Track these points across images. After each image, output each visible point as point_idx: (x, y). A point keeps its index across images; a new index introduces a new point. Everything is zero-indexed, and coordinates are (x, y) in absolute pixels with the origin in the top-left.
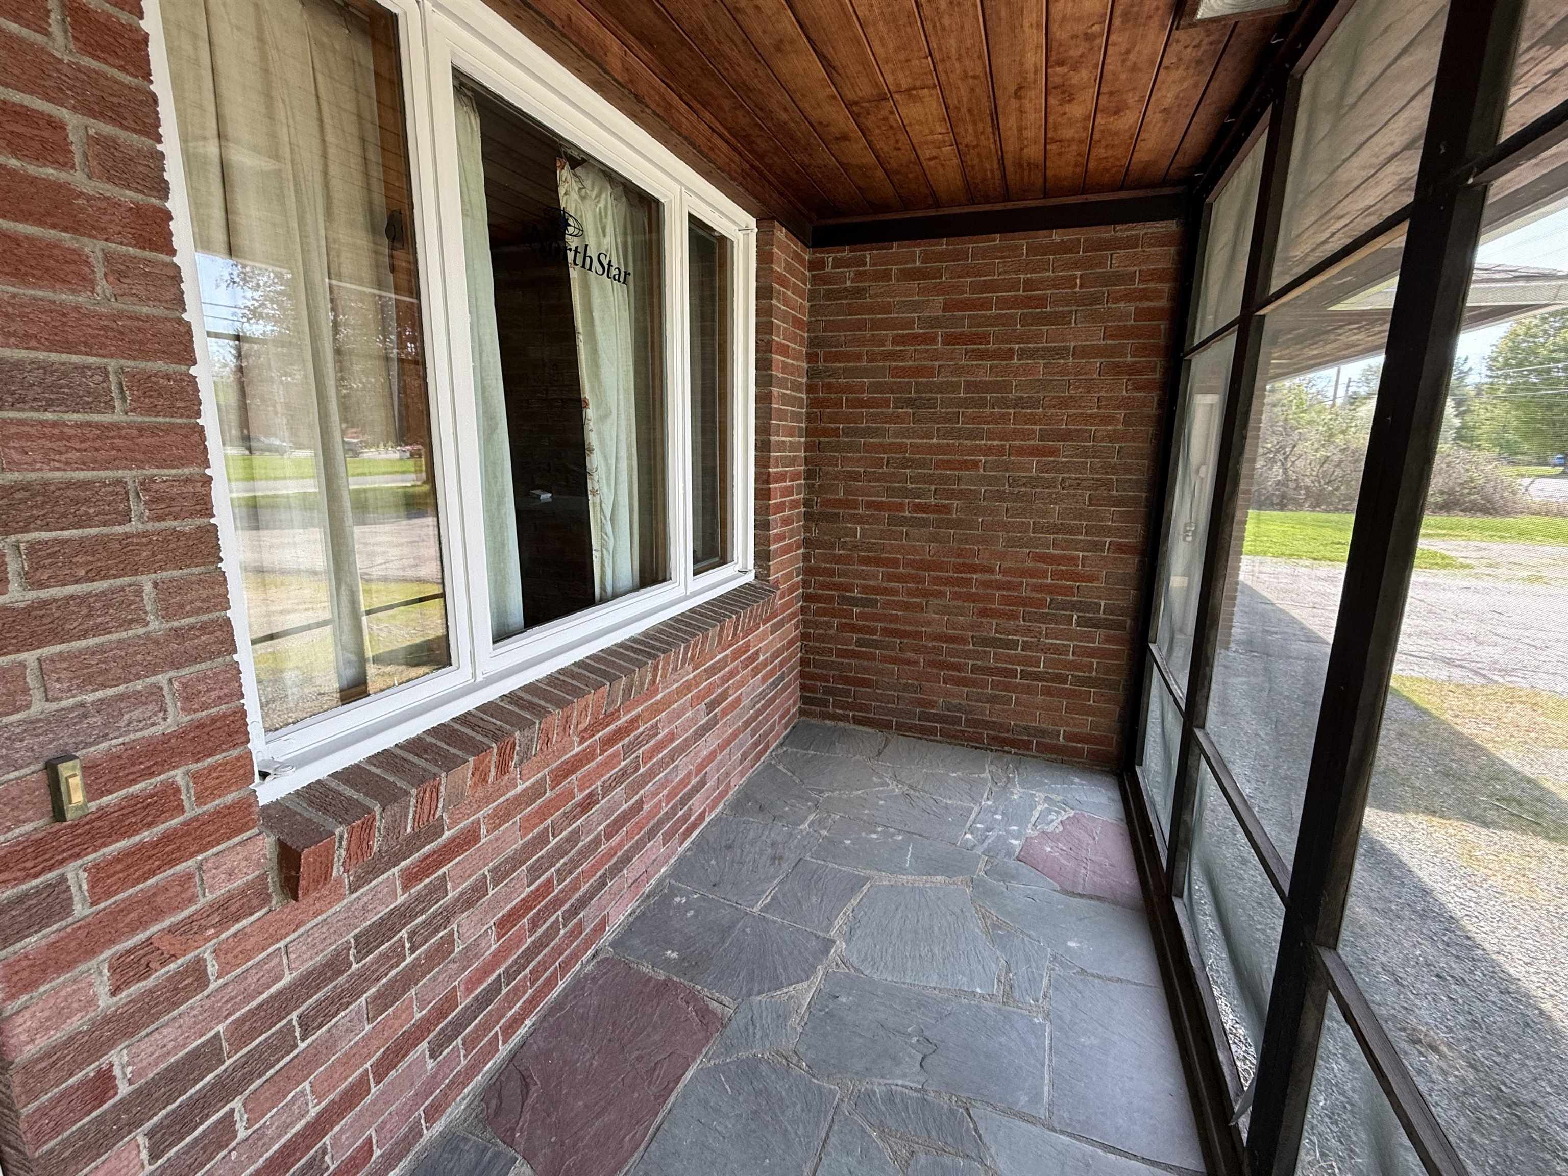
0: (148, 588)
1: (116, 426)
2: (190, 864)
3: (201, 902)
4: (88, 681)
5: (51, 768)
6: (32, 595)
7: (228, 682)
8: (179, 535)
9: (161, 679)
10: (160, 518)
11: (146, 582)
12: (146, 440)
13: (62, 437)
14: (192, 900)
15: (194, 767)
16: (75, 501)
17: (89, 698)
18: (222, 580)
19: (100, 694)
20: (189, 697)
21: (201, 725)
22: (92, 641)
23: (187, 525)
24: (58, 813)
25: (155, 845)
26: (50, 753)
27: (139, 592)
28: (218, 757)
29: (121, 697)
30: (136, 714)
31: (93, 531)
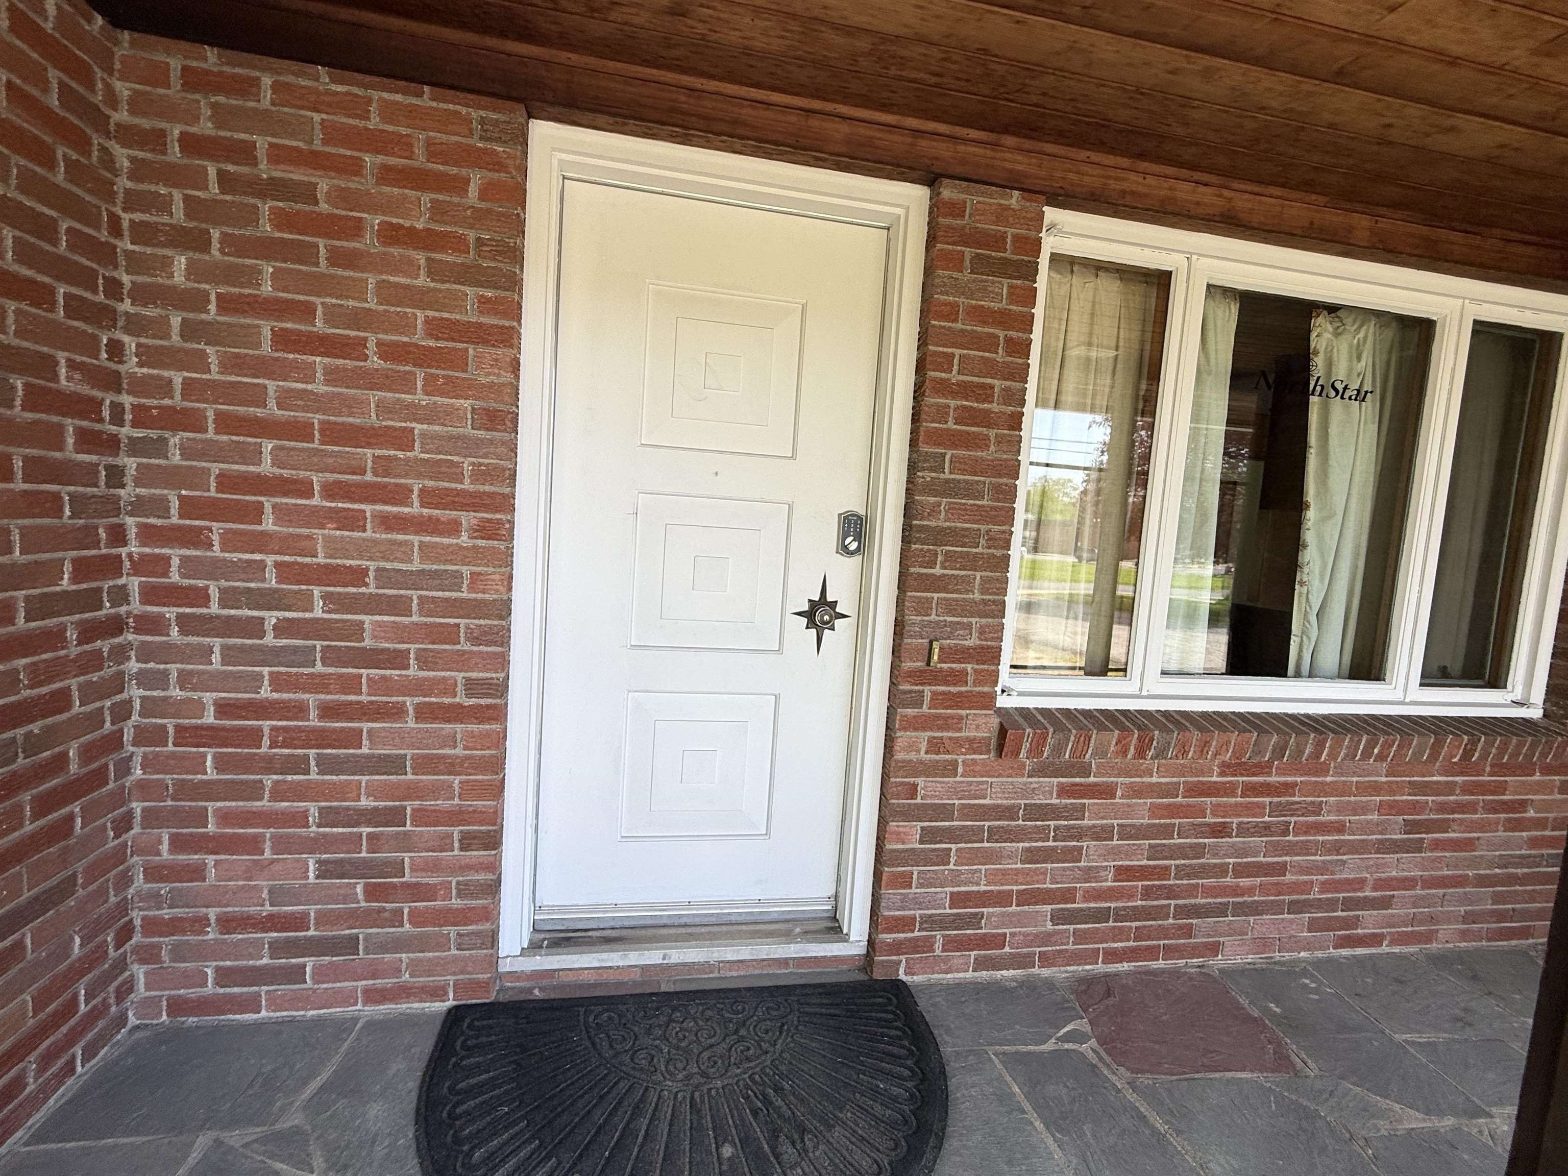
0: (978, 578)
1: (983, 506)
2: (964, 712)
3: (963, 734)
4: (951, 612)
5: (931, 643)
6: (942, 571)
7: (997, 631)
8: (994, 556)
9: (973, 620)
10: (989, 548)
11: (978, 575)
12: (993, 513)
13: (966, 510)
14: (960, 730)
15: (976, 667)
16: (964, 536)
17: (949, 619)
18: (1006, 581)
19: (952, 619)
20: (982, 632)
21: (982, 648)
22: (955, 596)
23: (999, 553)
24: (928, 664)
25: (954, 695)
26: (932, 637)
27: (975, 579)
28: (986, 667)
29: (958, 623)
30: (961, 632)
31: (965, 549)
